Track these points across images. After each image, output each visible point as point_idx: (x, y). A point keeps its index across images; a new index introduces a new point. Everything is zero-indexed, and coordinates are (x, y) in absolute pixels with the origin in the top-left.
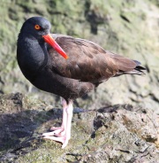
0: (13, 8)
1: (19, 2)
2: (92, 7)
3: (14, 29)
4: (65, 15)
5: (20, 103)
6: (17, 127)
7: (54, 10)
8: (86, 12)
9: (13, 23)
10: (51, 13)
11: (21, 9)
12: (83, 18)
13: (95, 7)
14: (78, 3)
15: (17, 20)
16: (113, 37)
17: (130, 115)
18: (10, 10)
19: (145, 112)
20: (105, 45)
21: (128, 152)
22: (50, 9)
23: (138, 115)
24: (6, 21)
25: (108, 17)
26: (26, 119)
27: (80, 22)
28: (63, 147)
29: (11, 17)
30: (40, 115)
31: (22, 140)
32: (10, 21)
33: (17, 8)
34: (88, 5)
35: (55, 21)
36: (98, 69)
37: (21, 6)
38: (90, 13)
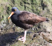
0: (21, 2)
1: (23, 1)
2: (43, 2)
3: (21, 8)
4: (36, 4)
5: (14, 30)
6: (13, 37)
7: (33, 3)
8: (42, 4)
9: (21, 6)
10: (32, 4)
11: (24, 3)
12: (41, 5)
13: (44, 2)
14: (40, 1)
15: (22, 6)
16: (48, 11)
17: (44, 34)
18: (21, 3)
19: (49, 33)
20: (46, 13)
21: (41, 44)
22: (32, 3)
23: (47, 34)
24: (19, 6)
25: (47, 5)
26: (15, 34)
27: (40, 6)
28: (23, 43)
29: (21, 5)
30: (19, 33)
31: (13, 40)
32: (20, 6)
33: (23, 2)
34: (42, 2)
35: (33, 6)
36: (34, 21)
37: (24, 2)
38: (43, 4)
